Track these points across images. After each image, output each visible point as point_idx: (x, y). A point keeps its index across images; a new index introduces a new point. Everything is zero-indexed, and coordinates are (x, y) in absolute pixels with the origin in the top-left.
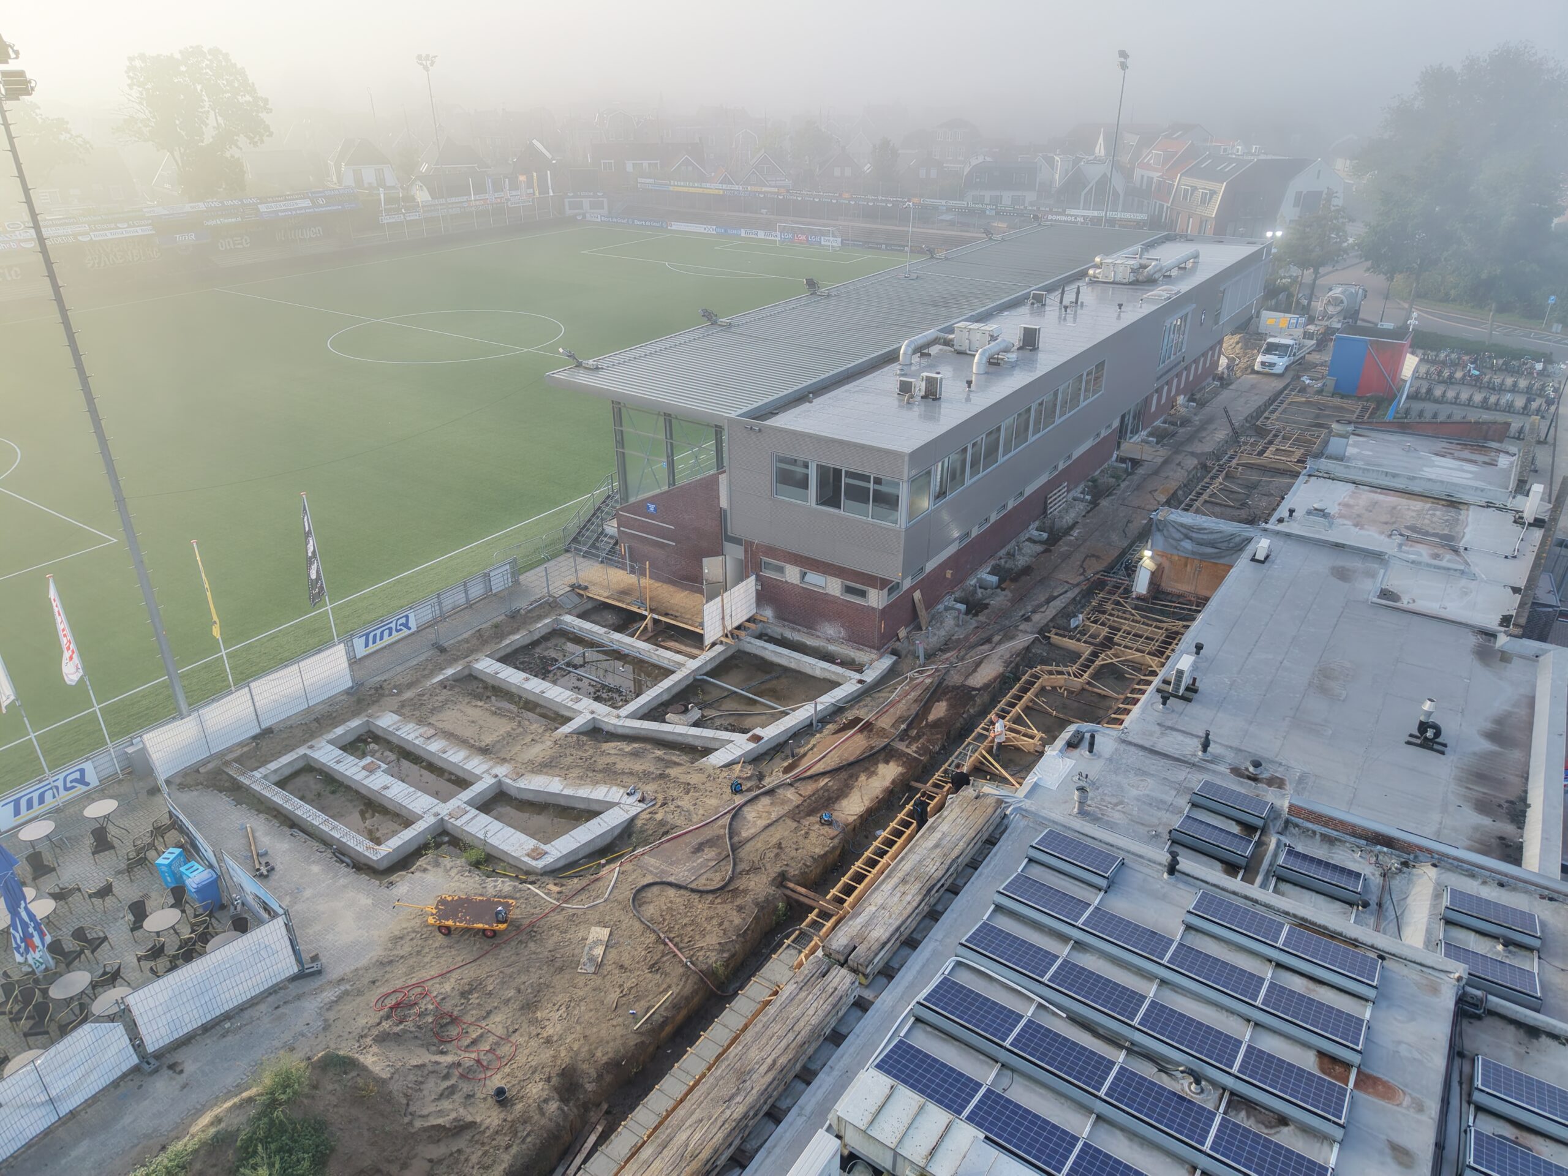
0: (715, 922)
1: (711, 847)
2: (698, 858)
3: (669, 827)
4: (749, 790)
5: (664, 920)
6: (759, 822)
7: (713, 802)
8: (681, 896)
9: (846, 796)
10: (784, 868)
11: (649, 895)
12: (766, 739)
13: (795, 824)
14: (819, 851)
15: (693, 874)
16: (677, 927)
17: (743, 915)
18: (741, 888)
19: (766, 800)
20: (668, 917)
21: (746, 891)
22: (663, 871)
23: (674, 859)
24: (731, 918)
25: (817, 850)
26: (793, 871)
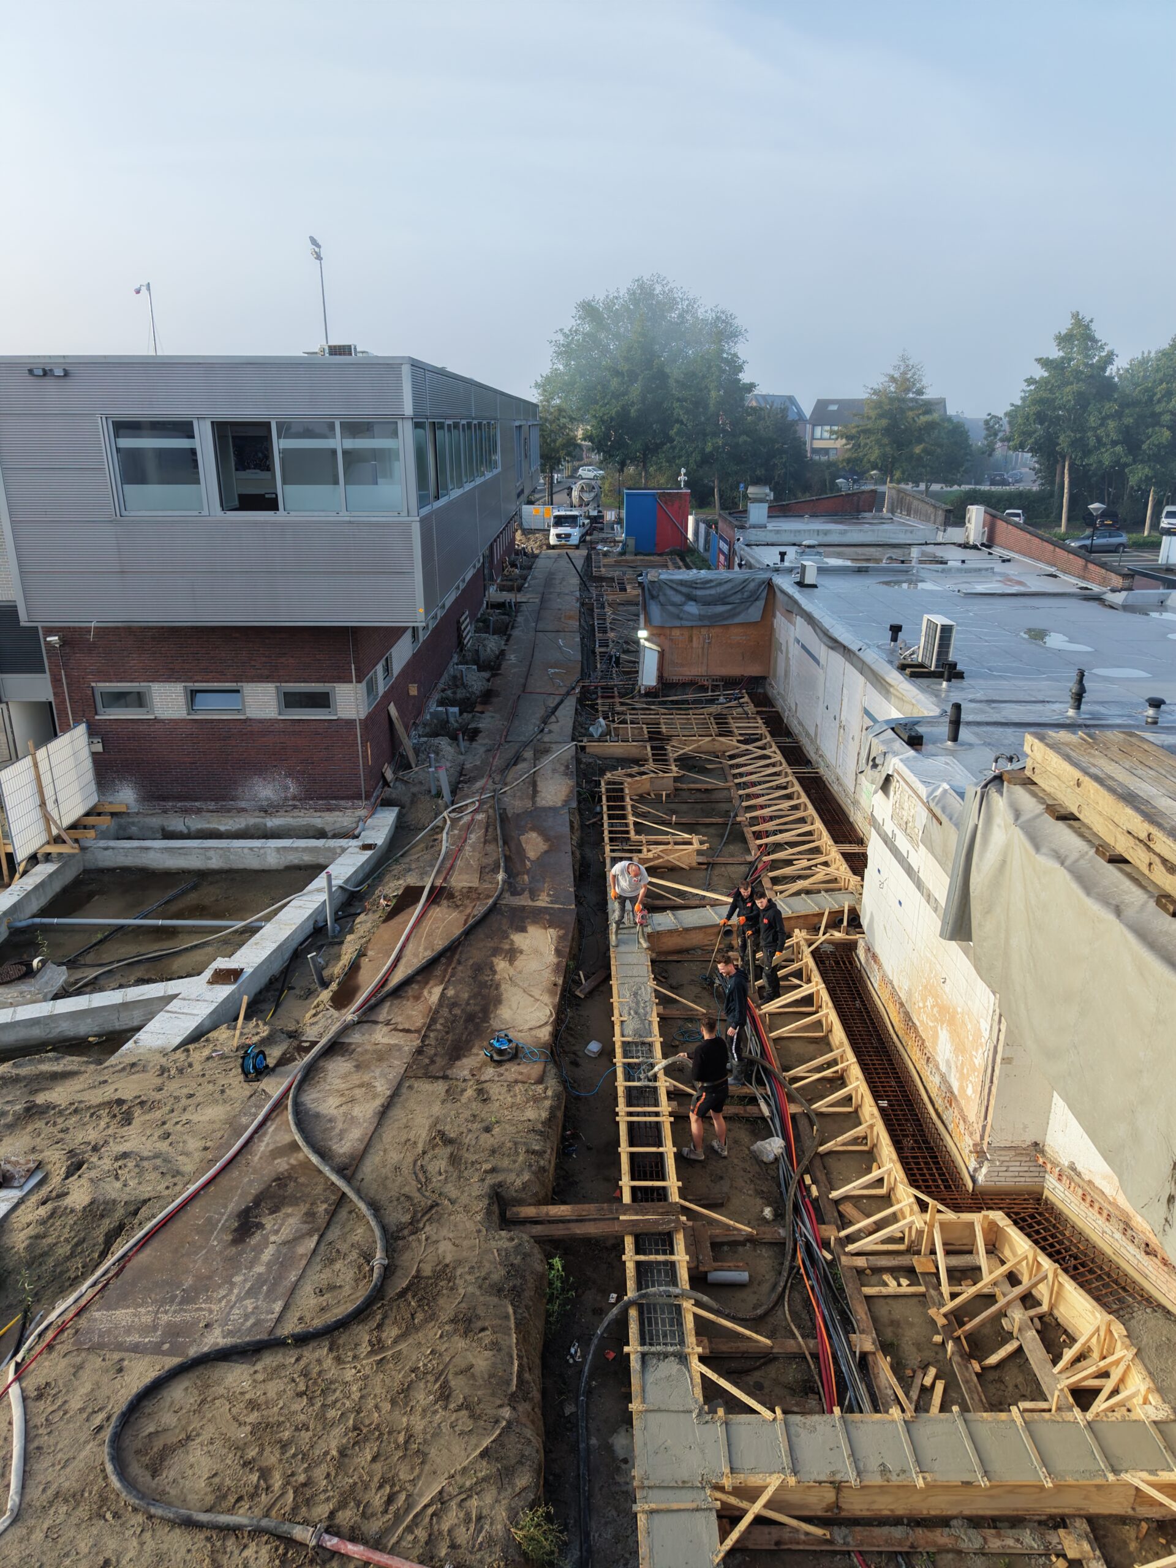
0: (422, 1397)
1: (274, 1210)
2: (259, 1250)
3: (120, 1212)
4: (283, 1061)
5: (265, 1474)
6: (357, 1111)
7: (212, 1114)
8: (274, 1373)
9: (498, 1001)
10: (490, 1180)
11: (168, 1419)
12: (248, 971)
13: (440, 1087)
14: (536, 1114)
15: (270, 1296)
16: (319, 1473)
17: (487, 1337)
18: (427, 1270)
19: (338, 1068)
20: (271, 1458)
21: (444, 1272)
22: (174, 1332)
23: (188, 1282)
24: (460, 1362)
25: (531, 1114)
26: (517, 1178)
